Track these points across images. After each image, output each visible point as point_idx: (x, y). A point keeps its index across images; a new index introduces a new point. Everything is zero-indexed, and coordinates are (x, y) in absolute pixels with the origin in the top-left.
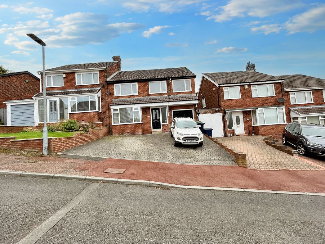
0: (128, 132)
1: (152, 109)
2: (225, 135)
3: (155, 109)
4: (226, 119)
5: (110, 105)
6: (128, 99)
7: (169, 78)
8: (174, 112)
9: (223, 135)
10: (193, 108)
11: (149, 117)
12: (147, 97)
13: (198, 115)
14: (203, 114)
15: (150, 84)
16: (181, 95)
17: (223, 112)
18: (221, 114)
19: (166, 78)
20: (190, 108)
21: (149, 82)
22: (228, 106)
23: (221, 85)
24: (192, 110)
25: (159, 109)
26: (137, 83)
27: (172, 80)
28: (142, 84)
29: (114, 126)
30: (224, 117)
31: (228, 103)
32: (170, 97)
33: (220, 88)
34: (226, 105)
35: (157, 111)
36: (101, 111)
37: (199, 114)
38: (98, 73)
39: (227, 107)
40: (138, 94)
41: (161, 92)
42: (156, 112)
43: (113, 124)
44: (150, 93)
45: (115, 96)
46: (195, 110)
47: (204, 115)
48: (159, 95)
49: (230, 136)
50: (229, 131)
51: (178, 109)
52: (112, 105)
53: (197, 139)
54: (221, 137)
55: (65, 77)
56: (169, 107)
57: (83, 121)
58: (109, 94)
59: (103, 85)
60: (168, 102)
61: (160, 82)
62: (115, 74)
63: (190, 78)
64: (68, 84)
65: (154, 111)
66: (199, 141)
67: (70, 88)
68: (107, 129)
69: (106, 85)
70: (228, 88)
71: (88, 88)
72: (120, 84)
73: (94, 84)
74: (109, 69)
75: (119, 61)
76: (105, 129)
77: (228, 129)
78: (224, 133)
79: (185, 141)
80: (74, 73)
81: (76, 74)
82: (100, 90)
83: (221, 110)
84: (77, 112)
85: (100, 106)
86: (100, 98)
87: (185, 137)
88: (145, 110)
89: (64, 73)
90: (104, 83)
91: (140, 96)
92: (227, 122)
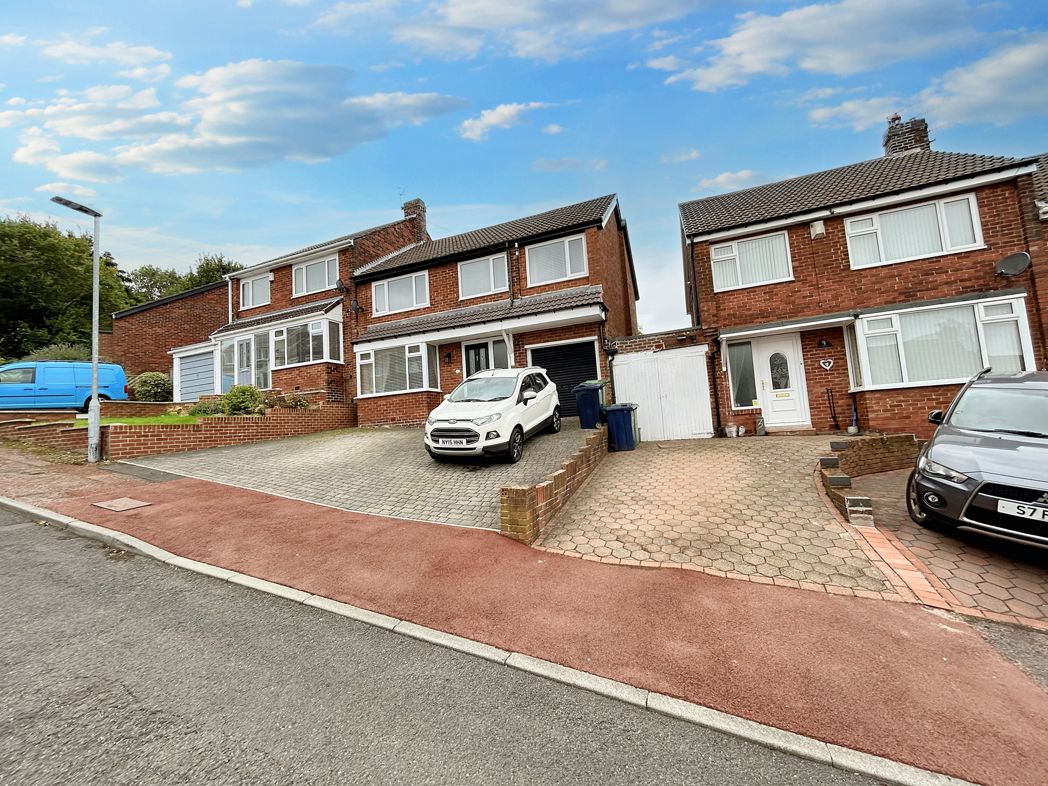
0: (393, 419)
1: (468, 348)
2: (720, 432)
3: (477, 347)
4: (724, 369)
5: (353, 344)
6: (404, 321)
7: (512, 243)
8: (534, 351)
9: (712, 430)
10: (595, 335)
11: (458, 371)
12: (451, 312)
13: (610, 358)
14: (630, 355)
15: (464, 269)
16: (552, 294)
17: (709, 339)
18: (705, 349)
19: (504, 243)
20: (583, 336)
21: (459, 264)
22: (734, 315)
23: (696, 240)
24: (592, 344)
25: (485, 346)
26: (426, 273)
27: (527, 248)
28: (440, 273)
29: (362, 402)
30: (713, 361)
31: (732, 304)
32: (517, 302)
33: (697, 250)
34: (722, 313)
35: (482, 351)
36: (342, 362)
37: (613, 353)
38: (336, 257)
39: (727, 322)
40: (429, 306)
41: (494, 291)
42: (477, 354)
43: (360, 396)
44: (461, 299)
45: (373, 316)
46: (602, 340)
47: (633, 356)
48: (487, 301)
49: (734, 435)
50: (737, 414)
51: (545, 342)
52: (356, 343)
53: (472, 436)
54: (699, 437)
55: (272, 279)
56: (514, 336)
57: (297, 388)
58: (359, 313)
59: (348, 290)
60: (501, 320)
61: (491, 258)
62: (396, 253)
63: (582, 231)
64: (278, 296)
65: (472, 353)
66: (480, 445)
67: (282, 307)
68: (345, 410)
69: (353, 288)
70: (734, 244)
71: (316, 302)
72: (385, 282)
73: (328, 288)
74: (366, 242)
75: (419, 215)
76: (338, 410)
77: (734, 408)
78: (716, 423)
79: (437, 442)
80: (290, 266)
81: (294, 269)
82: (337, 303)
83: (703, 334)
84: (287, 366)
85: (339, 348)
86: (341, 326)
87: (436, 430)
88: (447, 353)
89: (271, 271)
90: (348, 282)
91: (433, 311)
92: (727, 380)
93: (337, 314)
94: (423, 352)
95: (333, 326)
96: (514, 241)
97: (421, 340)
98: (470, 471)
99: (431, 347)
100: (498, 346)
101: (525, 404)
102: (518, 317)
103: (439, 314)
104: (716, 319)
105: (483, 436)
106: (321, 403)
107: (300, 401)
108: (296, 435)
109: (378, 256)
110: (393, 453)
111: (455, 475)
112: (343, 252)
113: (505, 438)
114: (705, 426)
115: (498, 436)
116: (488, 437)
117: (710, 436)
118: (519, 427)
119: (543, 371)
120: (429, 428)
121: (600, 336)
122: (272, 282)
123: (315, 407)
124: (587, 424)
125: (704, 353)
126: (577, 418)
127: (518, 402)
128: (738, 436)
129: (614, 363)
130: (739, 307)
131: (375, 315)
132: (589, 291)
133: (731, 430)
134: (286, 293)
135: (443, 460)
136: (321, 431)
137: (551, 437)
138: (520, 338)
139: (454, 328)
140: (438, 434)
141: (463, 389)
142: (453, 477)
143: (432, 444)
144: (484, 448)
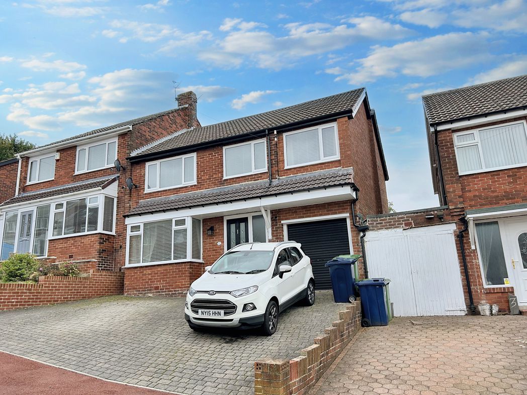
0: (157, 288)
1: (230, 222)
2: (473, 310)
3: (237, 222)
4: (473, 247)
5: (125, 217)
6: (172, 197)
7: (271, 130)
8: (289, 226)
9: (464, 307)
10: (346, 212)
11: (219, 243)
12: (216, 190)
13: (362, 234)
14: (380, 231)
15: (228, 152)
16: (307, 175)
17: (456, 219)
18: (452, 227)
19: (264, 131)
20: (335, 213)
21: (224, 148)
22: (480, 197)
23: (439, 128)
24: (344, 220)
25: (245, 220)
26: (194, 155)
27: (285, 135)
28: (207, 155)
29: (129, 271)
30: (461, 239)
31: (477, 186)
32: (275, 182)
33: (441, 137)
34: (468, 194)
35: (242, 225)
36: (113, 233)
37: (365, 230)
38: (116, 140)
39: (473, 203)
40: (196, 183)
41: (254, 172)
42: (238, 228)
43: (127, 265)
44: (225, 178)
45: (145, 192)
46: (353, 217)
47: (384, 233)
48: (247, 179)
49: (488, 313)
50: (489, 292)
51: (299, 218)
52: (128, 216)
53: (229, 307)
54: (452, 314)
55: (58, 158)
56: (272, 212)
57: (71, 257)
58: (134, 188)
59: (124, 169)
60: (260, 197)
61: (253, 143)
62: (169, 137)
63: (335, 120)
64: (62, 173)
65: (233, 226)
66: (238, 316)
67: (64, 183)
68: (113, 278)
69: (129, 168)
70: (475, 131)
71: (96, 179)
72: (158, 162)
73: (106, 167)
74: (143, 128)
75: (191, 105)
76: (106, 278)
77: (486, 286)
78: (468, 300)
79: (197, 312)
80: (76, 146)
81: (78, 149)
82: (114, 180)
83: (451, 214)
84: (63, 236)
85: (112, 221)
86: (116, 200)
87: (196, 301)
88: (210, 225)
89: (58, 151)
90: (125, 163)
91: (200, 188)
92: (476, 257)
93: (113, 190)
94: (189, 225)
95: (109, 201)
96: (273, 129)
97: (187, 215)
98: (227, 343)
99: (195, 220)
100: (258, 221)
101: (281, 277)
102: (276, 195)
103: (204, 191)
104: (462, 199)
105: (240, 308)
106: (91, 271)
107: (72, 269)
108: (66, 301)
109: (153, 139)
110: (155, 322)
111: (213, 346)
112: (122, 136)
113: (261, 310)
114: (457, 303)
115: (254, 308)
116: (245, 308)
117: (463, 314)
118: (274, 299)
119: (298, 246)
120: (190, 299)
121: (351, 214)
122: (57, 160)
123: (85, 275)
124: (340, 298)
125: (452, 231)
126: (331, 292)
127: (274, 275)
128: (492, 314)
129: (365, 239)
130: (484, 189)
131: (147, 191)
132: (341, 173)
133: (484, 308)
134: (70, 170)
135: (201, 330)
136: (89, 298)
137: (306, 310)
138: (277, 214)
139: (217, 203)
140: (198, 305)
141: (223, 262)
142: (211, 349)
143: (192, 315)
144: (241, 320)
